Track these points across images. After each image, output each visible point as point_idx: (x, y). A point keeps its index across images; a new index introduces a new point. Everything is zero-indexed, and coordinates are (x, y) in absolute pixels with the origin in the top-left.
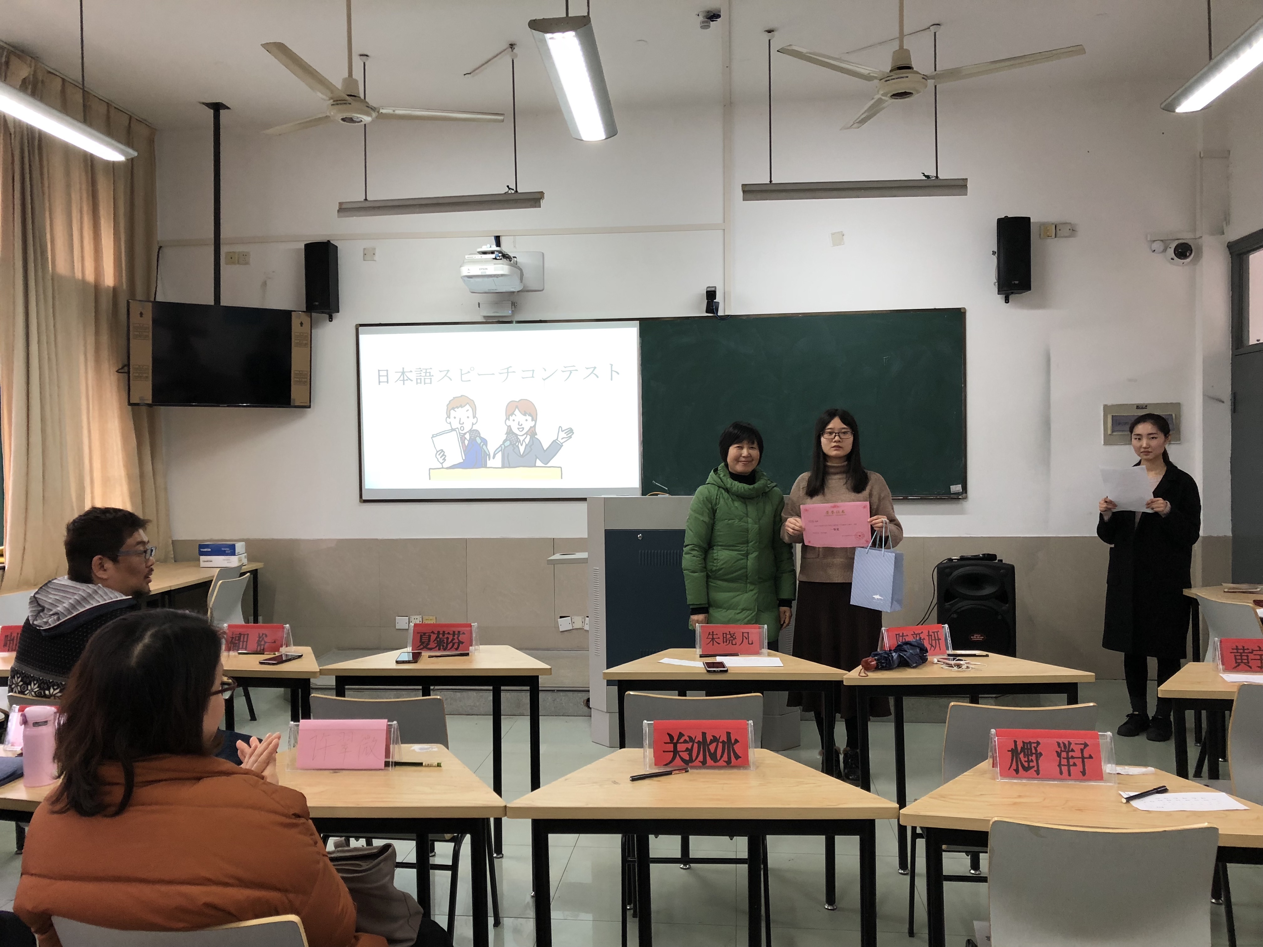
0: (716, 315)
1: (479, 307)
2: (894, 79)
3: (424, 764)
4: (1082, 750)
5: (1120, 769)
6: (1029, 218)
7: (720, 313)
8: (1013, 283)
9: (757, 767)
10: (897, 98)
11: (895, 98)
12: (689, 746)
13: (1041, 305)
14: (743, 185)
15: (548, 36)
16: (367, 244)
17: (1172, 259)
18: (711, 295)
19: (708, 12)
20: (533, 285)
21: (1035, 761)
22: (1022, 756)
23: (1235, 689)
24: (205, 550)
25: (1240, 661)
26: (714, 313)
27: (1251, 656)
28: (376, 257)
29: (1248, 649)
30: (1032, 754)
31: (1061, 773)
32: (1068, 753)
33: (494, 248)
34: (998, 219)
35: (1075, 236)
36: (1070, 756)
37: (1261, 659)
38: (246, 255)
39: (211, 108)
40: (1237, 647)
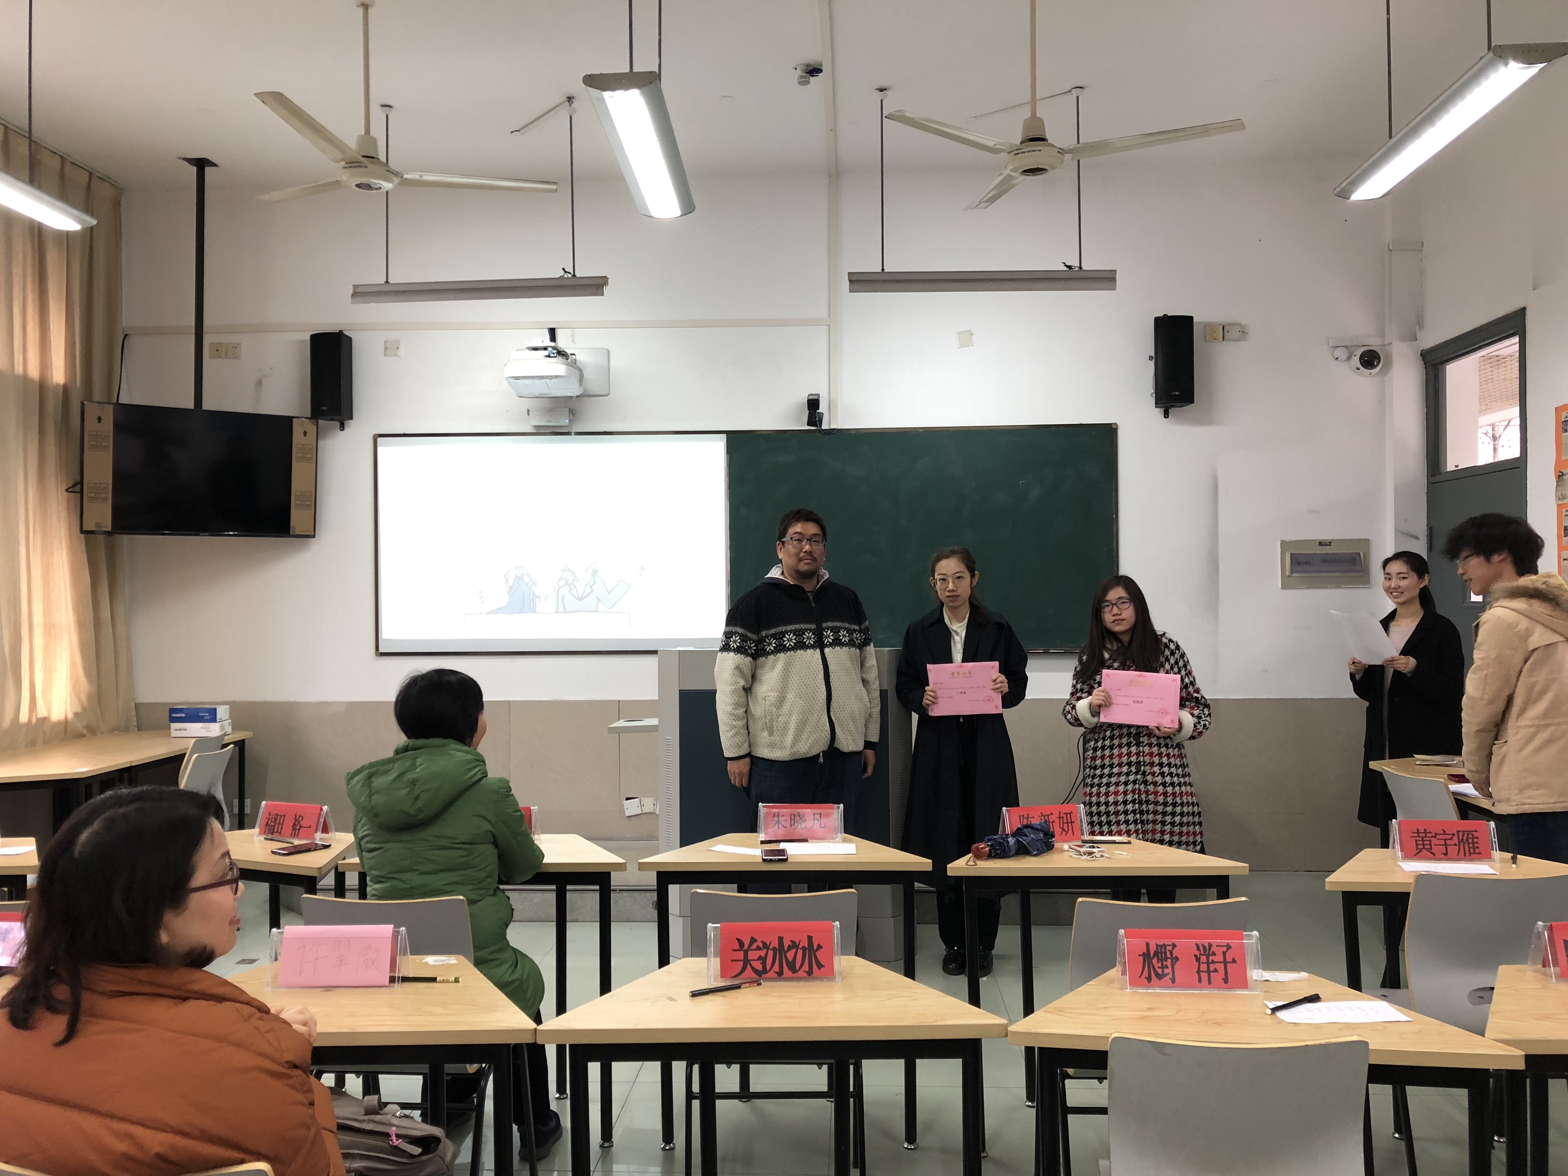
0: (819, 428)
1: (528, 414)
2: (1024, 152)
3: (438, 980)
4: (1224, 953)
5: (1267, 975)
6: (1192, 318)
7: (825, 426)
8: (1173, 394)
9: (844, 978)
10: (1029, 175)
11: (1026, 175)
12: (762, 953)
13: (1207, 419)
14: (849, 273)
15: (607, 95)
16: (390, 335)
17: (1358, 369)
18: (813, 404)
19: (807, 66)
20: (595, 388)
21: (1170, 966)
22: (1155, 961)
23: (1411, 880)
24: (178, 715)
25: (1421, 847)
26: (817, 426)
27: (1434, 841)
28: (401, 352)
30: (1166, 958)
31: (1200, 981)
32: (1208, 957)
33: (547, 342)
34: (1155, 318)
35: (1245, 340)
36: (1210, 961)
37: (1446, 845)
38: (236, 347)
39: (194, 165)
40: (1418, 830)
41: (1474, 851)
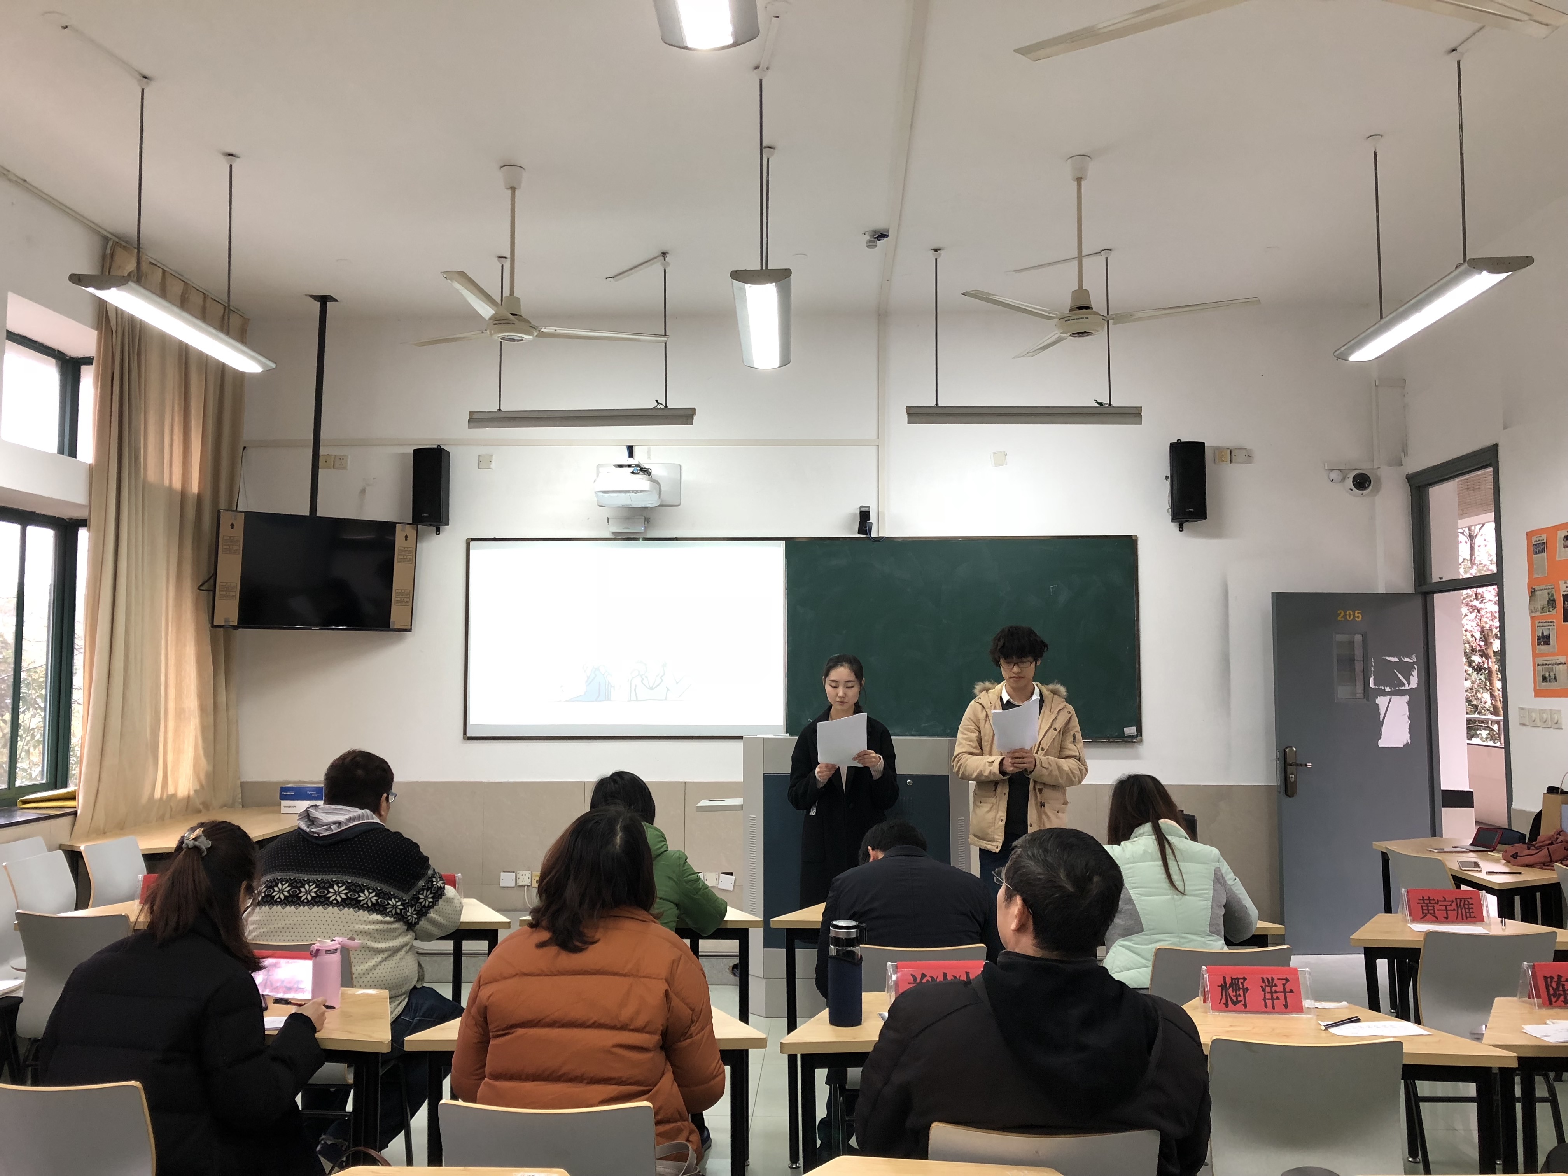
0: (869, 536)
1: (608, 522)
2: (1074, 319)
5: (1317, 1004)
6: (1203, 443)
7: (874, 534)
8: (1188, 511)
10: (1076, 336)
11: (1074, 337)
13: (1217, 533)
14: (907, 407)
15: (747, 286)
16: (483, 450)
17: (1352, 490)
18: (865, 515)
19: (875, 232)
20: (669, 500)
21: (1242, 995)
22: (1230, 990)
23: (1421, 938)
24: (288, 793)
25: (1427, 912)
26: (867, 534)
27: (1437, 907)
28: (493, 465)
29: (1434, 900)
30: (1239, 989)
31: (1266, 1006)
33: (625, 459)
34: (1171, 443)
35: (1250, 463)
36: (1273, 991)
37: (1447, 910)
38: (342, 458)
39: (318, 301)
40: (1423, 897)
41: (1470, 915)
